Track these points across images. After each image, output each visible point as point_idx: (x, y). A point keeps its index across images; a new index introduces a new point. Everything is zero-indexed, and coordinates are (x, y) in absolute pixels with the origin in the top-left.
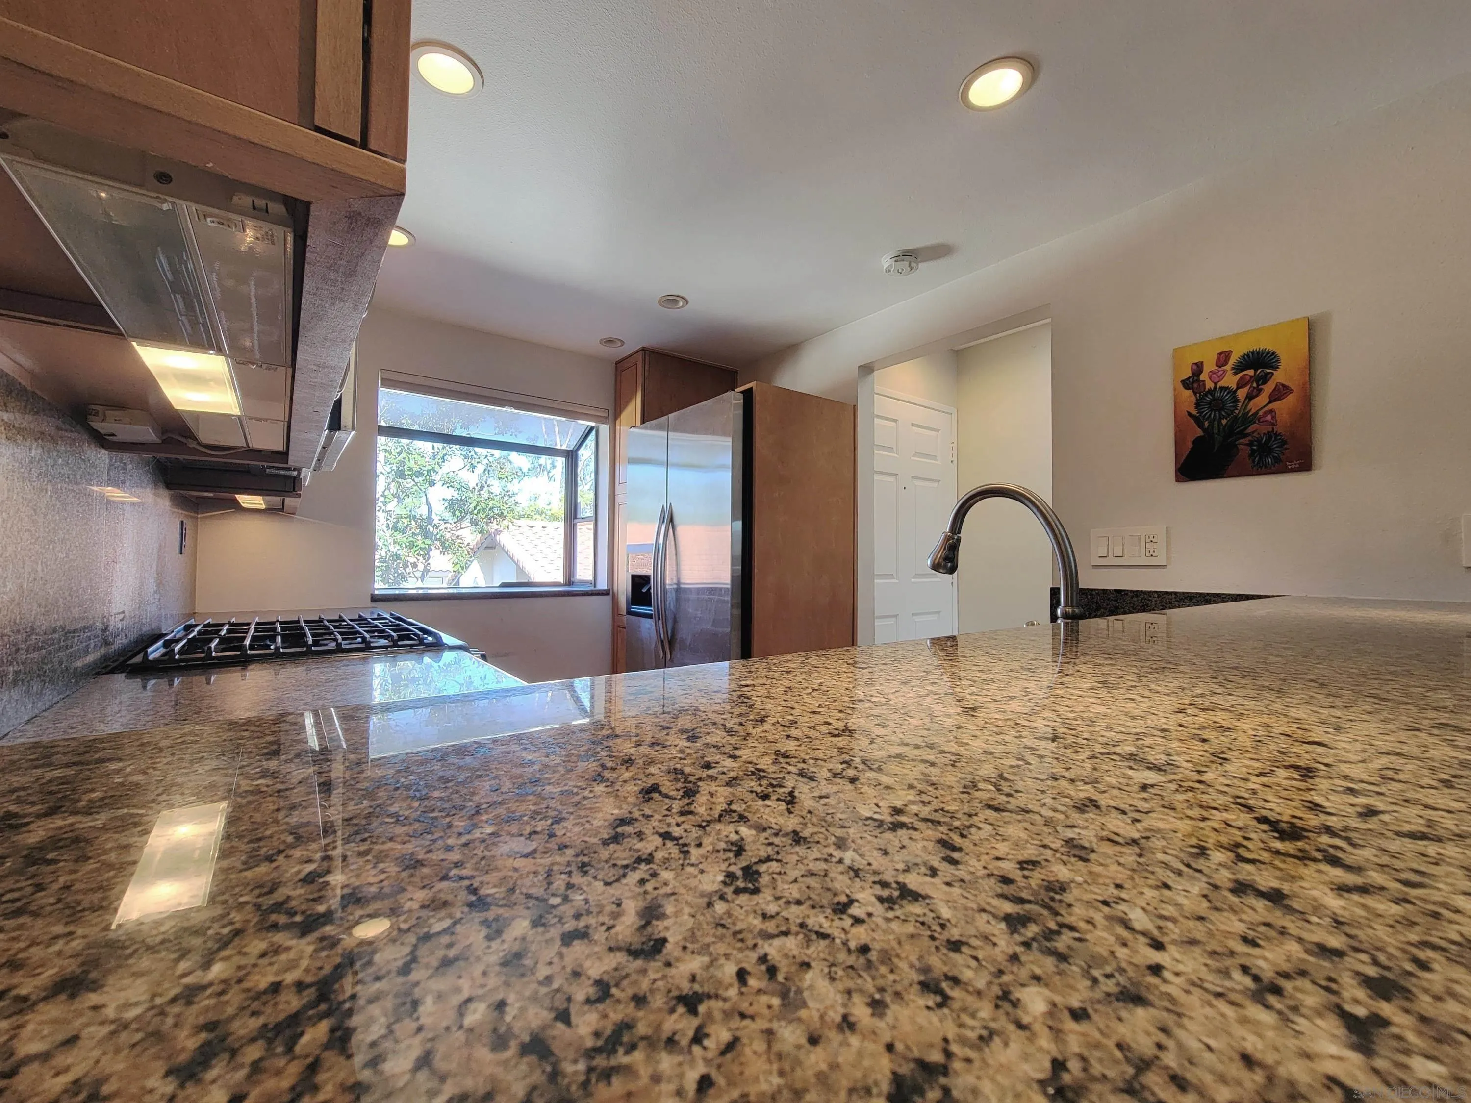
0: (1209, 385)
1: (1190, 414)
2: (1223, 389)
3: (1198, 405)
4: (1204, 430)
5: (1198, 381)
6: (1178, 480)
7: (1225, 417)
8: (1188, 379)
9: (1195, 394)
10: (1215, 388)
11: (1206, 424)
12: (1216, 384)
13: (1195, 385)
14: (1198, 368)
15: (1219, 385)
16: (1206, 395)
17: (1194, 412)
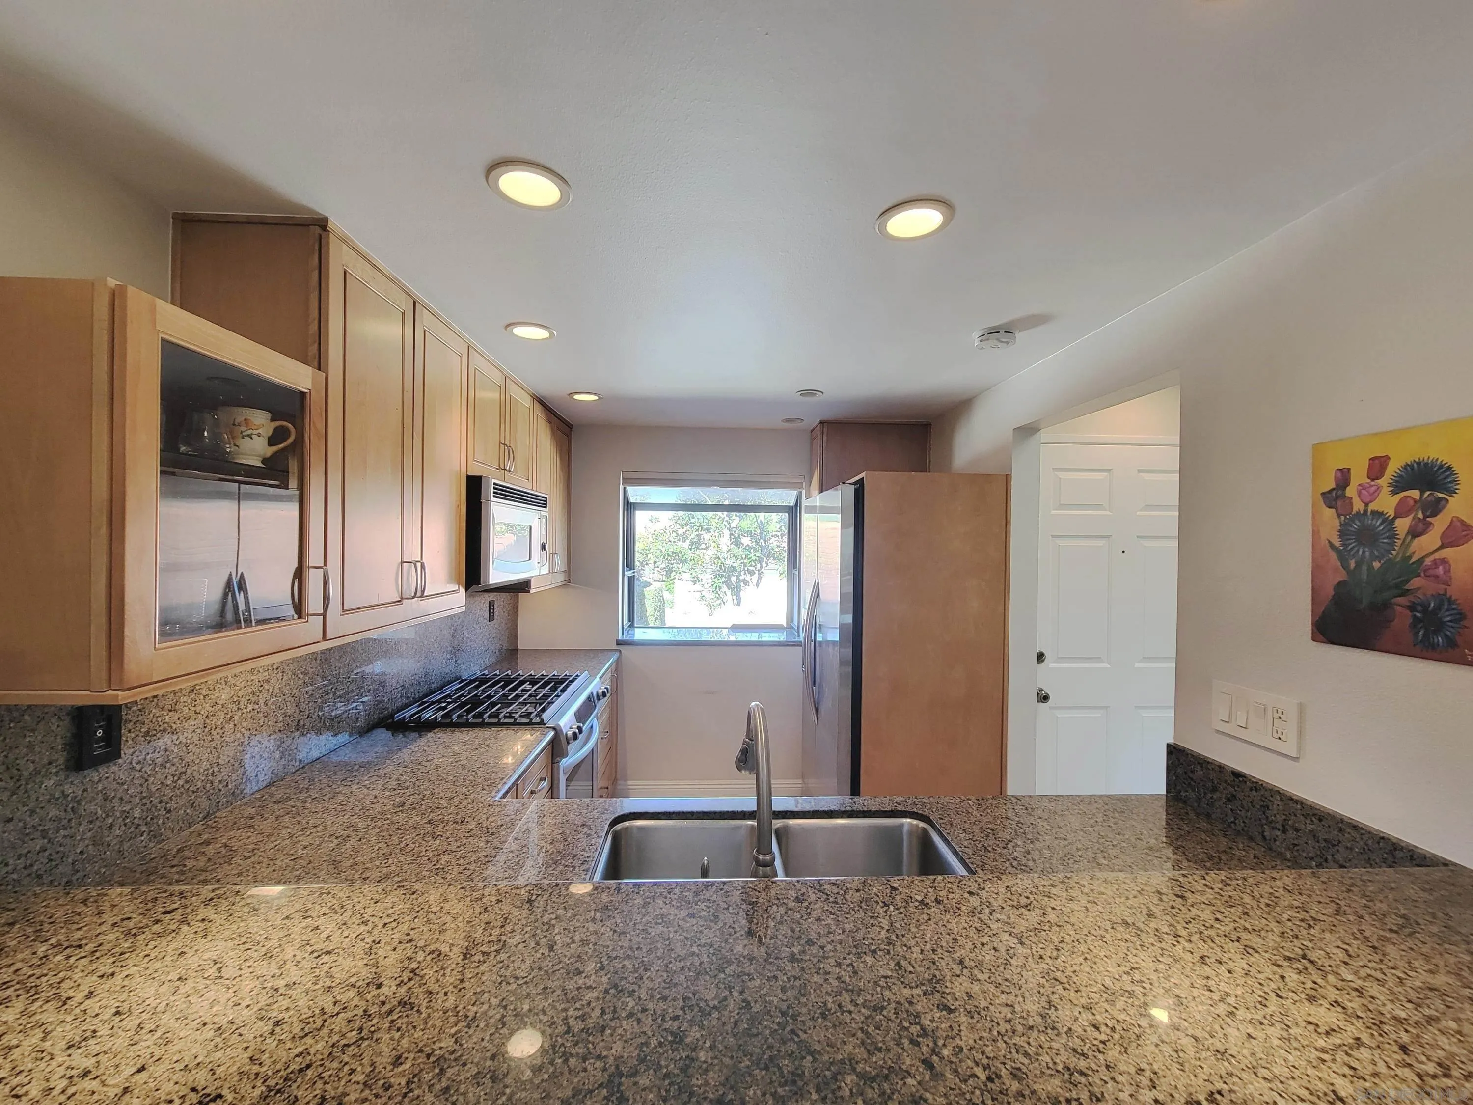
0: (1358, 506)
1: (1332, 545)
2: (1377, 514)
3: (1343, 534)
4: (1349, 572)
5: (1344, 496)
6: (1313, 640)
7: (1378, 559)
8: (1330, 492)
9: (1339, 515)
10: (1366, 511)
11: (1352, 564)
12: (1367, 505)
13: (1339, 503)
14: (1344, 477)
15: (1372, 507)
16: (1352, 520)
17: (1337, 543)
